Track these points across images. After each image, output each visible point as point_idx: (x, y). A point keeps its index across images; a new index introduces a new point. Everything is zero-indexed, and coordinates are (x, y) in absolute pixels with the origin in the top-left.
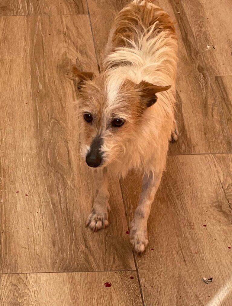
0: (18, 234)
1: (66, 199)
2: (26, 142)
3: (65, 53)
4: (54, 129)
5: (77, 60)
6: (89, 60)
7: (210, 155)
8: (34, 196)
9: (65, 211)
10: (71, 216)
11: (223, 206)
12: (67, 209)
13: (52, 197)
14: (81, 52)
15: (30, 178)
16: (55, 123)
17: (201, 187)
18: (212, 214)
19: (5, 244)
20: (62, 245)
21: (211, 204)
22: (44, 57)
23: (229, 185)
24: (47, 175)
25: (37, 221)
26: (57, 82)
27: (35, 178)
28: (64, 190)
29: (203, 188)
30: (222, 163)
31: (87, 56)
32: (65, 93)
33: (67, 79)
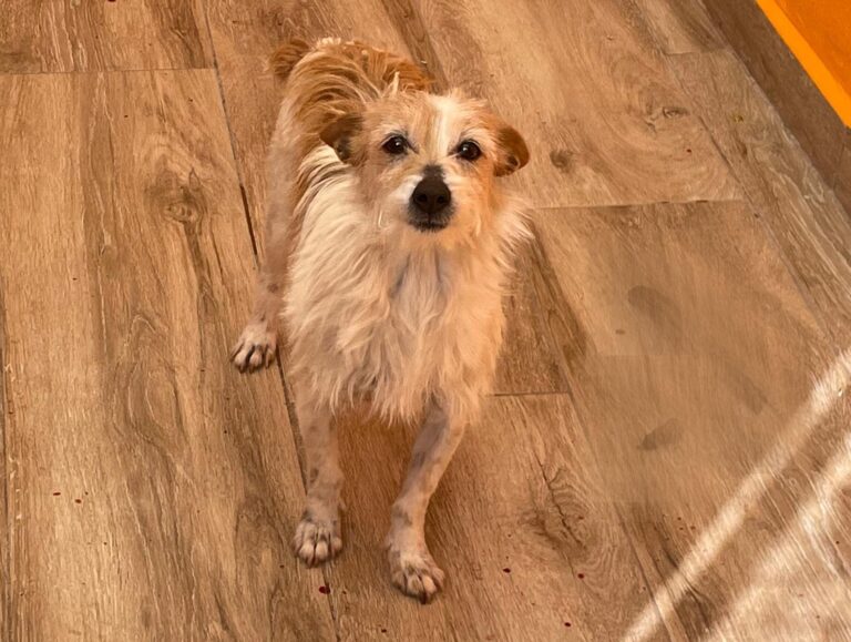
0: (59, 598)
1: (172, 508)
2: (74, 373)
3: (164, 159)
4: (142, 338)
5: (190, 174)
6: (220, 174)
7: (512, 397)
8: (97, 503)
9: (172, 538)
10: (186, 551)
11: (547, 522)
12: (176, 534)
13: (139, 505)
14: (201, 157)
15: (86, 459)
16: (142, 324)
17: (492, 475)
18: (523, 542)
19: (29, 623)
20: (166, 623)
21: (518, 518)
22: (113, 169)
23: (559, 470)
24: (126, 450)
25: (106, 566)
26: (145, 227)
27: (97, 459)
28: (167, 487)
29: (497, 478)
30: (541, 416)
31: (214, 165)
32: (164, 252)
33: (170, 219)
